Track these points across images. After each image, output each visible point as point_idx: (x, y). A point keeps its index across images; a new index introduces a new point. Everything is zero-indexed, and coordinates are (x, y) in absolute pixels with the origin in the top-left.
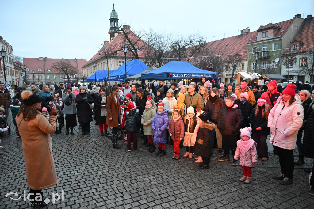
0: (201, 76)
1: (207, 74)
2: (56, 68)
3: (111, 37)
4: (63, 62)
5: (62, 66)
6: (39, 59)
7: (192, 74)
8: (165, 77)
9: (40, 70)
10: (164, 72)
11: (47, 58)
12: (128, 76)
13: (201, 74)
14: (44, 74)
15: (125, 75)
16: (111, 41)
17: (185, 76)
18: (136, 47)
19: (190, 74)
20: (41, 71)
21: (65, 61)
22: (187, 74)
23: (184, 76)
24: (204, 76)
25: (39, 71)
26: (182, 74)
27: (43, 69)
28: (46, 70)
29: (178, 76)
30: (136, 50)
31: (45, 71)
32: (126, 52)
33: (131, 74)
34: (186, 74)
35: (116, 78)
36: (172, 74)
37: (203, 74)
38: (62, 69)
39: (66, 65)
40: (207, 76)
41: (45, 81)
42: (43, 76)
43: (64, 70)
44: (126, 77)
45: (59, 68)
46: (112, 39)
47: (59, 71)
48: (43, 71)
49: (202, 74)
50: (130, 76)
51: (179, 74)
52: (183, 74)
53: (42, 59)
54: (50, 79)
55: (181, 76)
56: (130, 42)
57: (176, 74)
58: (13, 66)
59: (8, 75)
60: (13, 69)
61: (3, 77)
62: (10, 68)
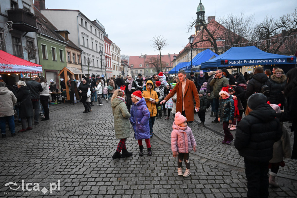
0: (268, 61)
1: (278, 59)
2: (149, 63)
3: (197, 30)
4: (154, 58)
5: (153, 61)
6: (140, 56)
7: (255, 60)
8: (220, 65)
9: (141, 66)
10: (218, 60)
11: (146, 55)
12: (194, 66)
13: (268, 59)
14: (144, 69)
15: (191, 66)
16: (197, 34)
17: (246, 62)
18: (215, 37)
19: (252, 60)
20: (142, 66)
21: (155, 57)
22: (249, 60)
23: (243, 62)
24: (273, 61)
25: (140, 66)
26: (241, 60)
27: (143, 64)
28: (145, 65)
29: (235, 63)
30: (214, 40)
31: (144, 67)
32: (192, 42)
33: (197, 64)
34: (247, 60)
35: (185, 68)
36: (228, 61)
37: (273, 59)
38: (153, 63)
39: (157, 60)
40: (278, 61)
41: (144, 75)
42: (143, 70)
44: (192, 67)
45: (150, 63)
46: (198, 32)
49: (270, 59)
50: (196, 66)
51: (236, 61)
52: (243, 60)
53: (142, 57)
54: (148, 73)
55: (240, 63)
56: (209, 33)
57: (233, 61)
58: (120, 64)
59: (116, 70)
60: (120, 66)
61: (112, 72)
62: (118, 65)
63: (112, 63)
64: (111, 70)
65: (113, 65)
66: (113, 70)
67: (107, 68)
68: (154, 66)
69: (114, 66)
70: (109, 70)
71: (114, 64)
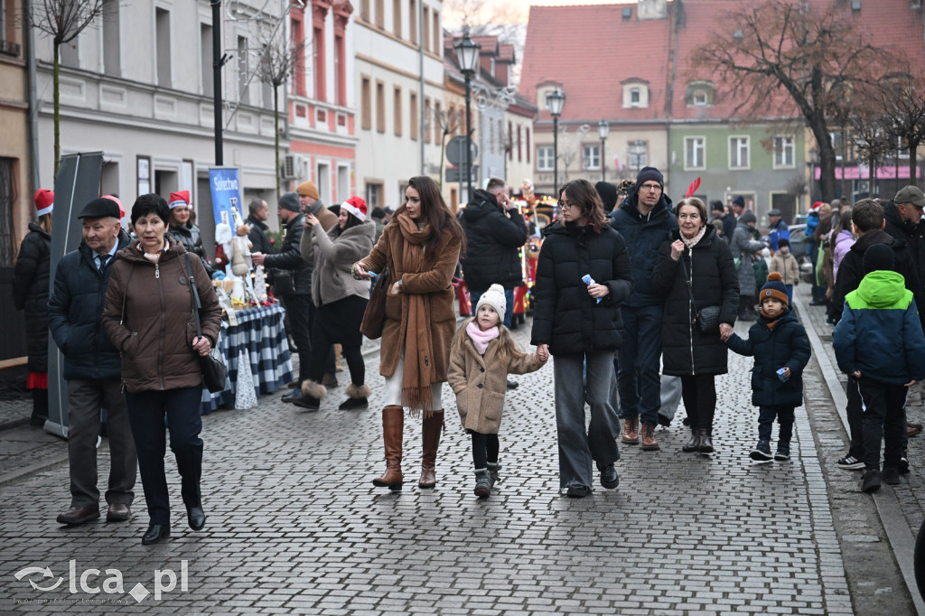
2: (731, 65)
5: (774, 42)
6: (634, 6)
9: (636, 96)
14: (665, 126)
20: (643, 102)
25: (627, 102)
27: (659, 86)
28: (679, 97)
31: (668, 107)
38: (774, 70)
42: (657, 140)
43: (789, 85)
45: (750, 62)
47: (748, 89)
48: (661, 103)
53: (652, 12)
54: (704, 168)
58: (436, 70)
59: (398, 134)
60: (435, 94)
61: (348, 150)
62: (414, 86)
63: (358, 57)
64: (342, 131)
65: (366, 82)
66: (366, 127)
67: (301, 112)
68: (782, 96)
69: (380, 87)
70: (323, 127)
71: (375, 75)
